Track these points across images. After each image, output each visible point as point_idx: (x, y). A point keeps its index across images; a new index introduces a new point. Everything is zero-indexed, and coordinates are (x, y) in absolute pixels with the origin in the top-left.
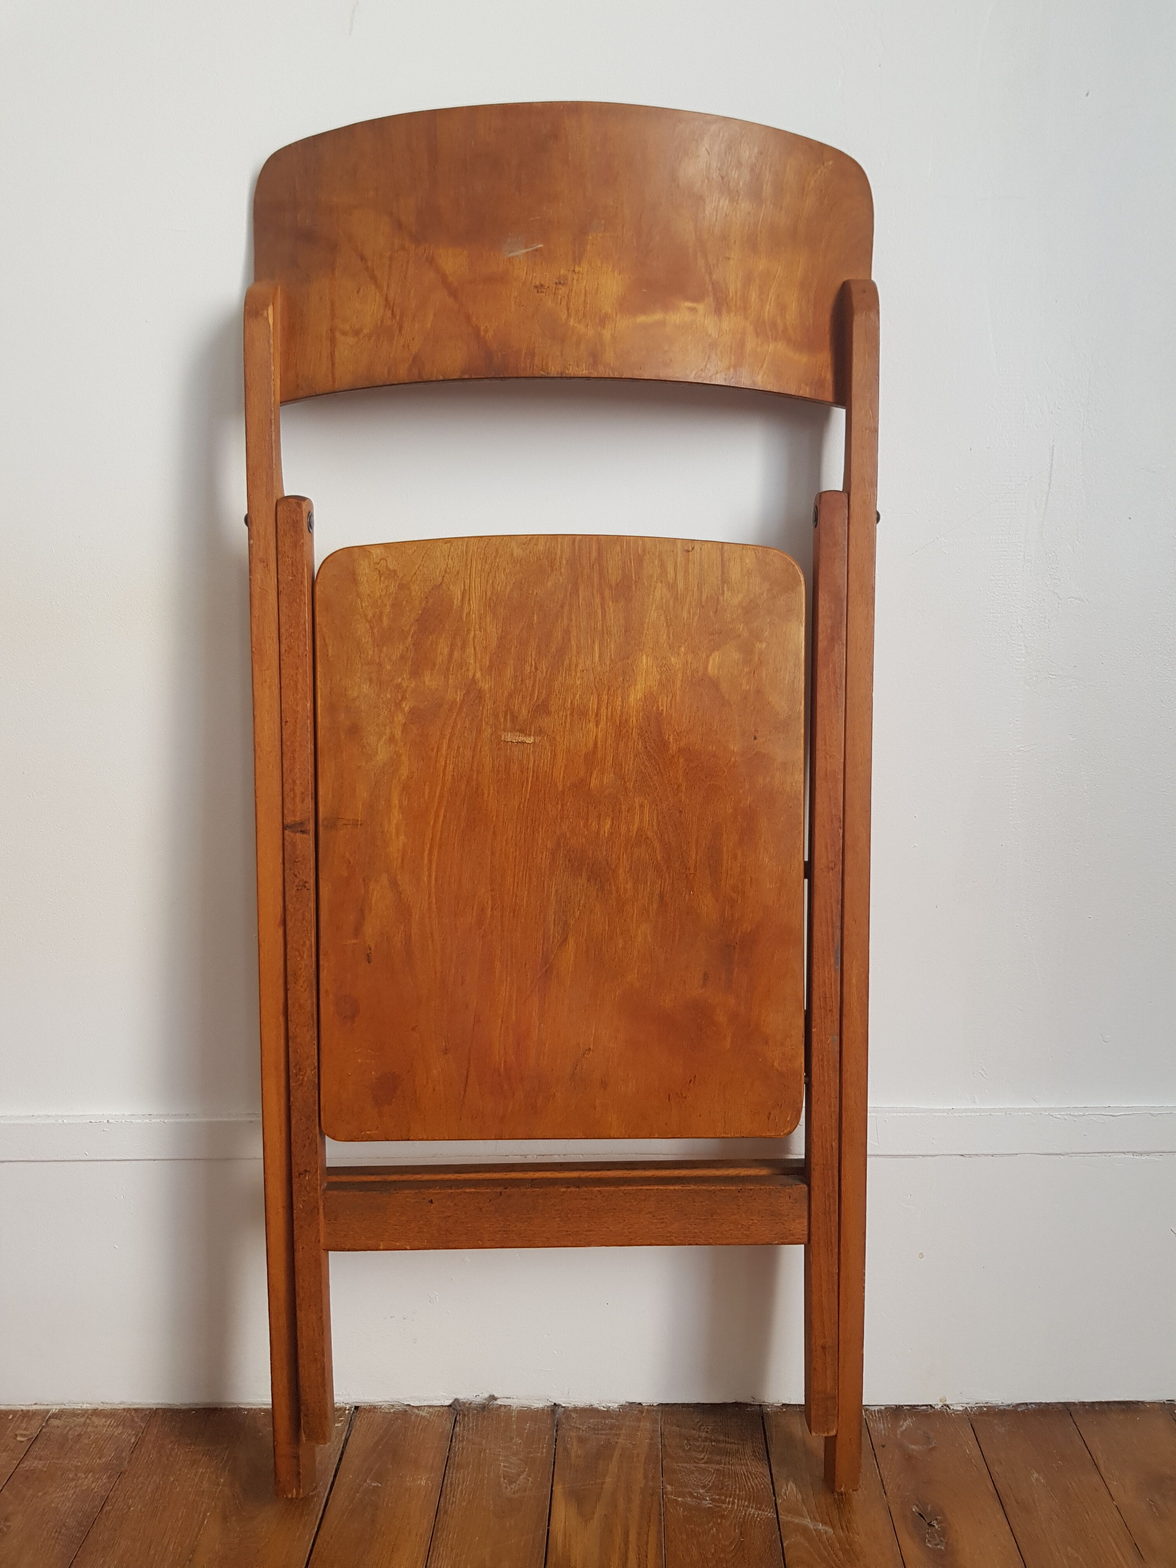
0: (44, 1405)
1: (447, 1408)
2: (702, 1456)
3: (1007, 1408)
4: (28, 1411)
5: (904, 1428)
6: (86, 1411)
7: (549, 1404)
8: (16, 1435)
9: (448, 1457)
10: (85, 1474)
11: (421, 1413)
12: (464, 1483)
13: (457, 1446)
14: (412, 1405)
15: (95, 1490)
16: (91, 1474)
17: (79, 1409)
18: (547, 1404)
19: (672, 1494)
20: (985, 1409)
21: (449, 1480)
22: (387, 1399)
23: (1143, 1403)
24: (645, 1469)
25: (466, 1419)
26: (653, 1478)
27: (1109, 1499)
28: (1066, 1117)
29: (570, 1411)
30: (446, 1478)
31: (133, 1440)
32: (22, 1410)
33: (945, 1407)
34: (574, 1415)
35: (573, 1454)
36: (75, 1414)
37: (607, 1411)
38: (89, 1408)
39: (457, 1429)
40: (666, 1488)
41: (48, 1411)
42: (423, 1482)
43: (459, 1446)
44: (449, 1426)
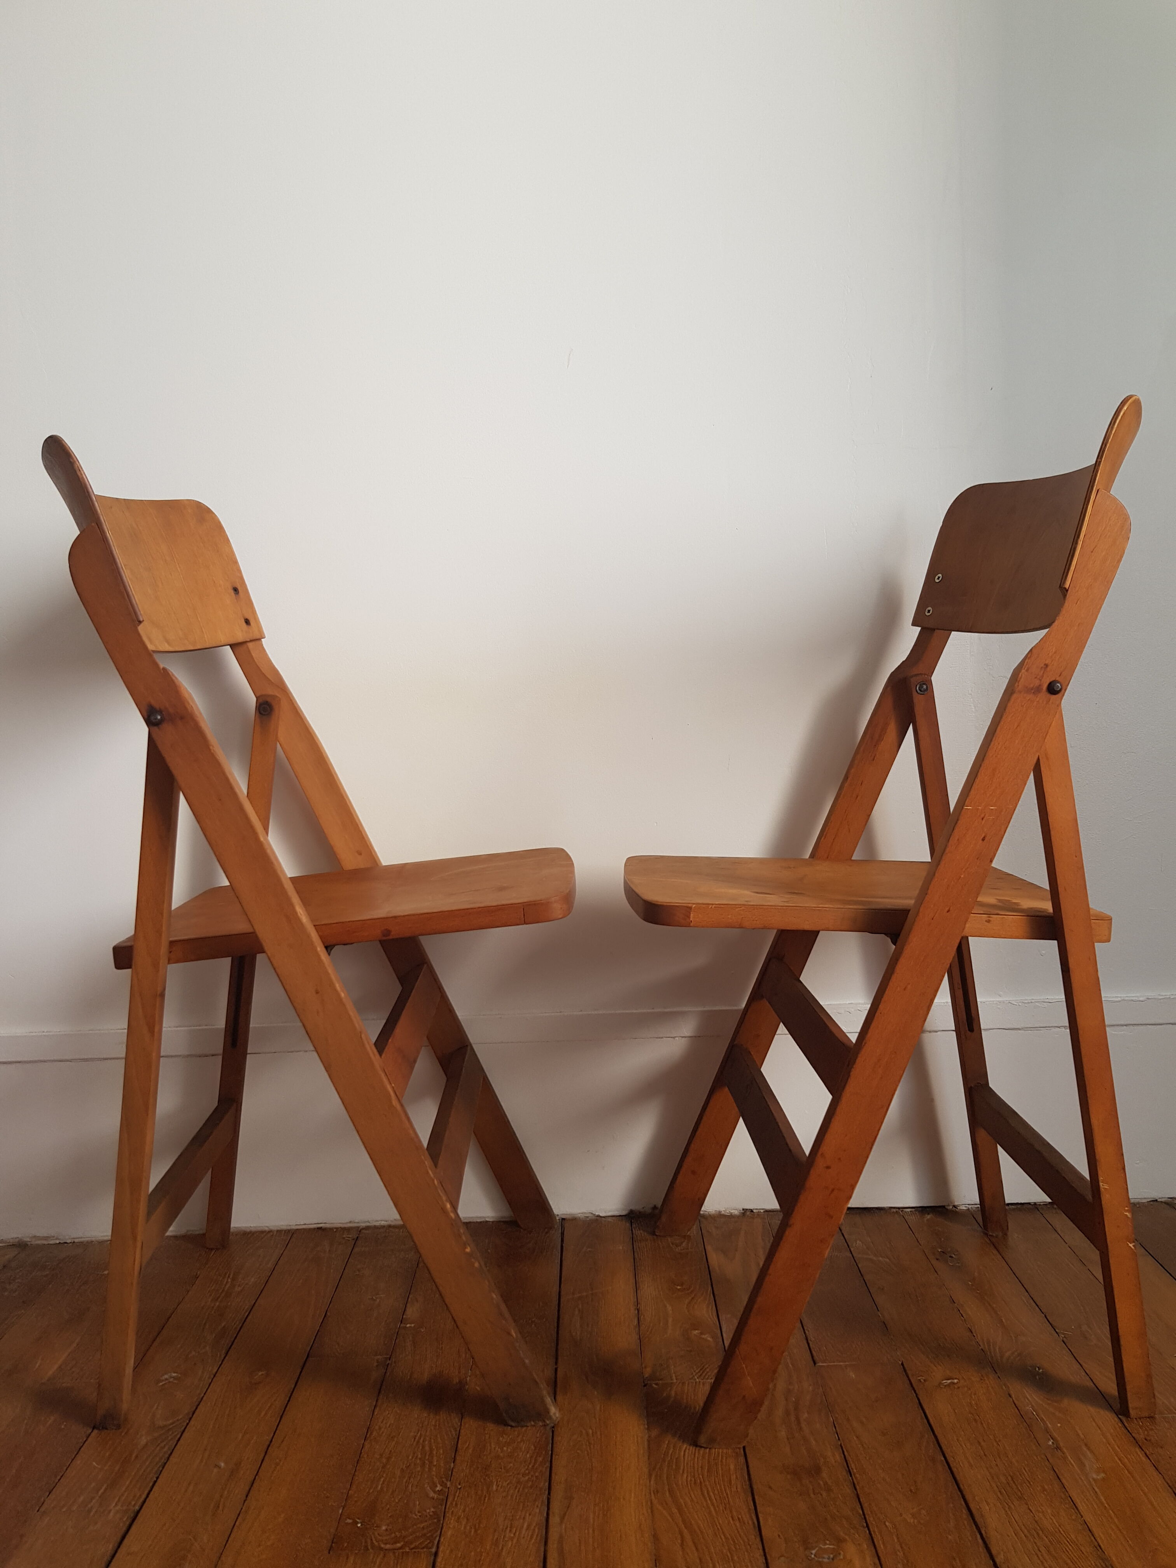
0: (355, 1222)
6: (384, 1226)
14: (601, 1215)
22: (585, 1211)
32: (340, 1228)
33: (954, 1208)
36: (375, 1227)
39: (634, 1225)
41: (359, 1227)
42: (621, 1248)
43: (638, 1232)
44: (628, 1225)
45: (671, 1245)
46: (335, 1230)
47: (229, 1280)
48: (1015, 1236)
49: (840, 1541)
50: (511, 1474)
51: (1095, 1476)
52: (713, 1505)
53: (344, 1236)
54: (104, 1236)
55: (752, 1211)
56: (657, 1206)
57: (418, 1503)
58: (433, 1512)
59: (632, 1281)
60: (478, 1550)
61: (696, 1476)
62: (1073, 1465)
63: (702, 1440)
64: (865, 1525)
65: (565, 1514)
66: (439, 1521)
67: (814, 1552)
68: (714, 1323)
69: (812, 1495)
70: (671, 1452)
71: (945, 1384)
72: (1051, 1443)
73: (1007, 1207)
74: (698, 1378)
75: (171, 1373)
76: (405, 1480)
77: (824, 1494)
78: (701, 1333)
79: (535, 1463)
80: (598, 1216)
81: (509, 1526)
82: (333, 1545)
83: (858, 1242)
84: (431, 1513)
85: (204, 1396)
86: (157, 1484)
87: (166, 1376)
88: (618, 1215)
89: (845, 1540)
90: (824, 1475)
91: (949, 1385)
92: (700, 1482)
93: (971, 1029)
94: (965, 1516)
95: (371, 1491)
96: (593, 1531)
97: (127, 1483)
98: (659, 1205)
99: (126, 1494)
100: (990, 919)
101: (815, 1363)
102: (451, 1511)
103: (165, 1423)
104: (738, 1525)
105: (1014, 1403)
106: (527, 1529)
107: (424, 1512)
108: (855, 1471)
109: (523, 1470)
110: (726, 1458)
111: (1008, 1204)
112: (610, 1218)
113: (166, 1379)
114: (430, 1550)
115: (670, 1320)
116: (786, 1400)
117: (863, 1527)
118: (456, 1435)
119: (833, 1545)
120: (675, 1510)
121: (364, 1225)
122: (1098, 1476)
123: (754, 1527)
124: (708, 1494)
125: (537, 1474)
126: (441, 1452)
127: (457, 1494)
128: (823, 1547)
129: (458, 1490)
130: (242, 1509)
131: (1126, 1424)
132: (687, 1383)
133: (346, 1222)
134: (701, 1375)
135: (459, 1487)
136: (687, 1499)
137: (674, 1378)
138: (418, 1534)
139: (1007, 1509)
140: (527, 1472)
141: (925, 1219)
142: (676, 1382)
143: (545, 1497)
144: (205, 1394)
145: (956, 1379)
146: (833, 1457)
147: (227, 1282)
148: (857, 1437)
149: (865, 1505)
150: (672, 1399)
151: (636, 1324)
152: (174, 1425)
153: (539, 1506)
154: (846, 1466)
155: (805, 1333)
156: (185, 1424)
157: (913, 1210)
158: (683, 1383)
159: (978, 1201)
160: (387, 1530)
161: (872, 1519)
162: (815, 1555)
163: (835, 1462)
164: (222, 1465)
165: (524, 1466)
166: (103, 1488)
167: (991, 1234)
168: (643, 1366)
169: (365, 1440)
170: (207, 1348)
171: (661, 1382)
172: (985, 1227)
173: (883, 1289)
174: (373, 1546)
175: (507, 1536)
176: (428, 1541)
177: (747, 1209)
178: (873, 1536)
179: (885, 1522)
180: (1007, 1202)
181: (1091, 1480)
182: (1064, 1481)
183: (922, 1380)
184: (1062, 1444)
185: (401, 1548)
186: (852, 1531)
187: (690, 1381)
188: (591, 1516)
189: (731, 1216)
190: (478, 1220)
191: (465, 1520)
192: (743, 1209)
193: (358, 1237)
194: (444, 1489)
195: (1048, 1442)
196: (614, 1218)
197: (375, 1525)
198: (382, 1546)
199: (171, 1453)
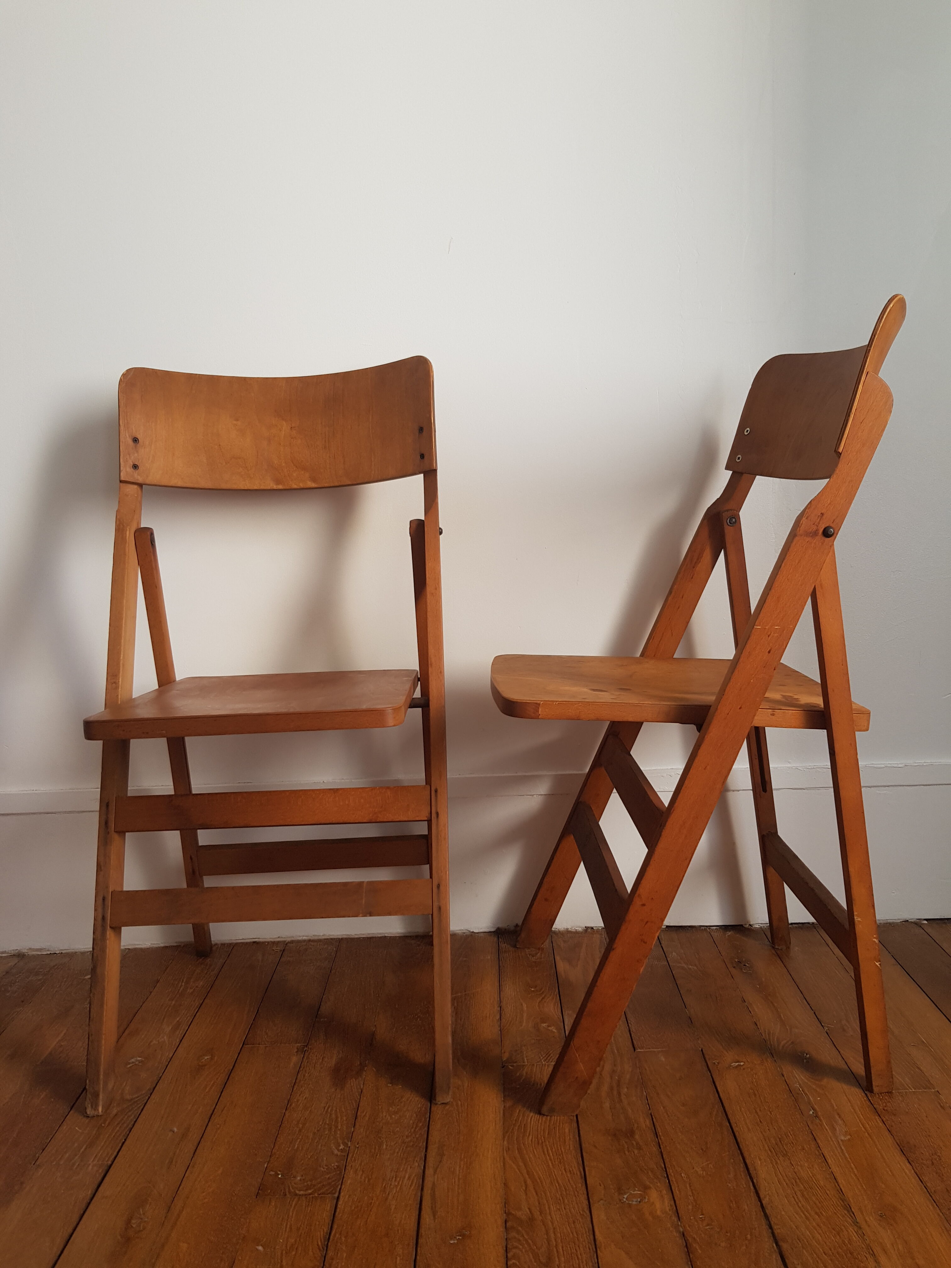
0: (282, 937)
1: (492, 933)
4: (275, 942)
5: (729, 934)
6: (305, 941)
9: (498, 950)
10: (316, 961)
11: (480, 935)
12: (509, 957)
14: (475, 931)
15: (324, 966)
16: (319, 961)
21: (502, 957)
22: (462, 930)
24: (599, 950)
25: (504, 937)
28: (805, 769)
32: (271, 941)
33: (750, 926)
34: (559, 934)
36: (299, 941)
39: (500, 940)
41: (285, 941)
42: (489, 958)
43: (503, 946)
44: (496, 939)
45: (528, 956)
46: (267, 944)
47: (183, 984)
48: (796, 950)
49: (646, 1188)
50: (397, 1136)
51: (843, 1138)
52: (551, 1160)
53: (274, 948)
54: (85, 948)
55: (592, 928)
56: (518, 924)
57: (325, 1158)
58: (336, 1166)
59: (497, 984)
60: (371, 1195)
61: (539, 1136)
62: (827, 1130)
63: (545, 1109)
64: (666, 1176)
65: (437, 1167)
66: (341, 1172)
67: (625, 1196)
68: (558, 1017)
69: (626, 1152)
70: (520, 1119)
71: (734, 1066)
72: (811, 1113)
73: (790, 926)
74: (544, 1061)
75: (136, 1057)
76: (316, 1141)
77: (636, 1152)
78: (548, 1026)
79: (416, 1128)
80: (473, 932)
81: (395, 1176)
82: (260, 1191)
83: (674, 953)
84: (335, 1167)
85: (162, 1076)
86: (125, 1144)
87: (133, 1060)
88: (488, 931)
89: (650, 1188)
90: (637, 1137)
91: (737, 1067)
92: (542, 1143)
93: (765, 790)
94: (742, 1170)
95: (290, 1150)
96: (459, 1179)
97: (102, 1144)
98: (520, 923)
99: (102, 1152)
100: (774, 713)
101: (635, 1050)
102: (350, 1165)
103: (131, 1097)
104: (569, 1175)
105: (786, 1081)
106: (409, 1178)
107: (329, 1166)
108: (661, 1134)
109: (407, 1133)
110: (563, 1124)
111: (792, 924)
112: (482, 933)
113: (133, 1062)
114: (334, 1195)
115: (525, 1015)
116: (611, 1079)
117: (665, 1178)
118: (356, 1106)
119: (639, 1191)
120: (521, 1164)
121: (289, 939)
122: (845, 1137)
123: (582, 1177)
124: (547, 1151)
125: (417, 1136)
126: (345, 1118)
127: (356, 1152)
128: (633, 1193)
129: (357, 1149)
130: (190, 1164)
131: (870, 1098)
132: (535, 1065)
133: (275, 937)
134: (547, 1059)
135: (358, 1146)
136: (531, 1156)
137: (526, 1061)
138: (324, 1183)
139: (775, 1164)
140: (410, 1134)
141: (727, 935)
142: (527, 1065)
143: (423, 1154)
144: (163, 1074)
145: (742, 1062)
146: (644, 1122)
147: (181, 986)
148: (664, 1108)
149: (667, 1161)
150: (523, 1078)
151: (498, 1017)
152: (138, 1098)
153: (418, 1160)
154: (654, 1130)
155: (628, 1026)
156: (147, 1098)
157: (718, 927)
158: (533, 1065)
159: (767, 921)
160: (300, 1180)
161: (671, 1171)
162: (626, 1199)
163: (646, 1126)
164: (175, 1130)
165: (408, 1130)
166: (84, 1147)
167: (777, 947)
168: (503, 1051)
169: (286, 1110)
170: (165, 1037)
171: (515, 1064)
172: (773, 942)
173: (691, 991)
174: (290, 1192)
175: (393, 1184)
176: (332, 1189)
177: (588, 927)
178: (671, 1184)
179: (681, 1173)
180: (790, 922)
181: (840, 1141)
182: (819, 1142)
183: (716, 1063)
184: (819, 1113)
185: (310, 1194)
186: (655, 1180)
187: (537, 1063)
188: (458, 1169)
189: (576, 932)
190: (379, 936)
191: (361, 1172)
192: (585, 927)
193: (284, 949)
194: (346, 1148)
195: (810, 1112)
196: (485, 933)
197: (292, 1176)
198: (297, 1192)
199: (136, 1121)
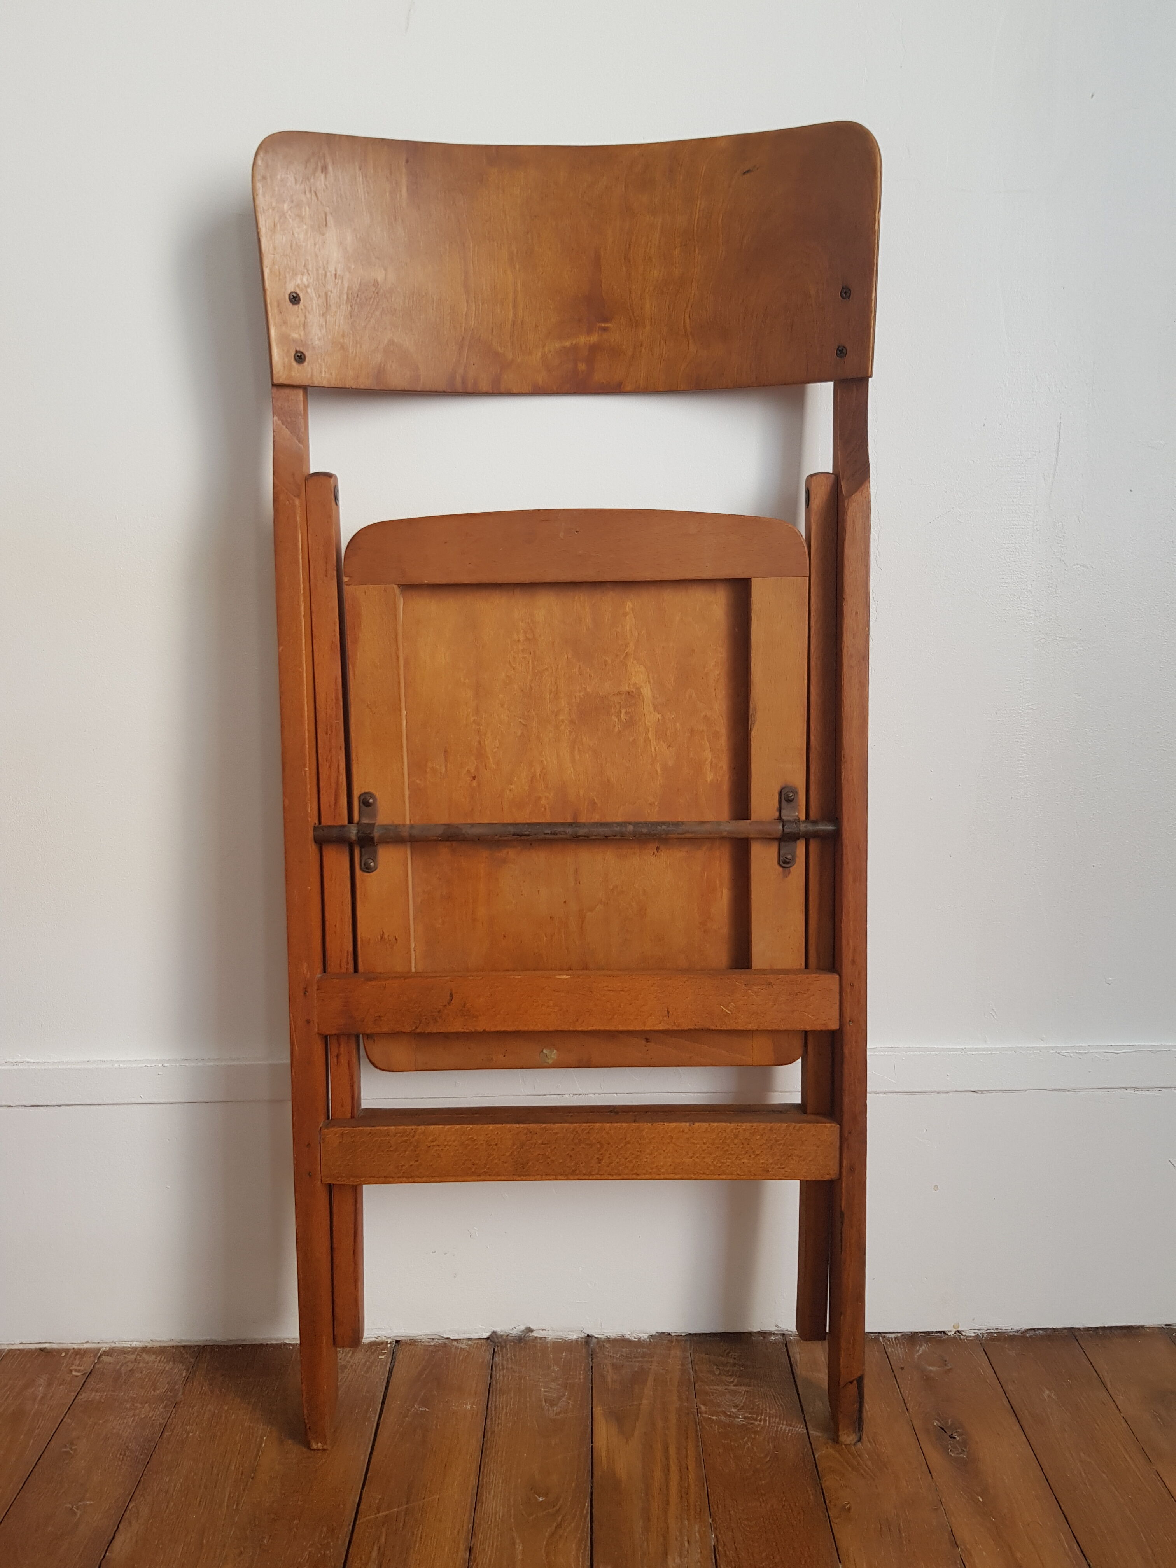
0: (95, 1343)
1: (485, 1341)
2: (732, 1380)
3: (1016, 1334)
4: (80, 1349)
5: (920, 1352)
6: (136, 1348)
7: (582, 1335)
8: (71, 1371)
9: (490, 1384)
10: (141, 1404)
11: (461, 1345)
12: (507, 1407)
13: (498, 1375)
14: (451, 1338)
15: (154, 1418)
16: (148, 1404)
17: (129, 1347)
18: (580, 1336)
19: (706, 1414)
20: (996, 1335)
21: (493, 1404)
22: (428, 1332)
23: (1143, 1327)
24: (678, 1392)
25: (504, 1350)
26: (687, 1399)
27: (1117, 1411)
28: (1071, 1055)
29: (603, 1342)
30: (490, 1402)
31: (184, 1374)
32: (74, 1349)
33: (958, 1333)
34: (607, 1345)
35: (609, 1380)
37: (639, 1340)
38: (138, 1346)
39: (496, 1359)
40: (700, 1408)
46: (63, 1354)
55: (669, 1334)
80: (448, 1339)
88: (476, 1339)
121: (106, 1347)
133: (79, 1342)
177: (662, 1333)
192: (657, 1334)
196: (471, 1344)
